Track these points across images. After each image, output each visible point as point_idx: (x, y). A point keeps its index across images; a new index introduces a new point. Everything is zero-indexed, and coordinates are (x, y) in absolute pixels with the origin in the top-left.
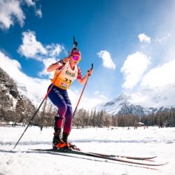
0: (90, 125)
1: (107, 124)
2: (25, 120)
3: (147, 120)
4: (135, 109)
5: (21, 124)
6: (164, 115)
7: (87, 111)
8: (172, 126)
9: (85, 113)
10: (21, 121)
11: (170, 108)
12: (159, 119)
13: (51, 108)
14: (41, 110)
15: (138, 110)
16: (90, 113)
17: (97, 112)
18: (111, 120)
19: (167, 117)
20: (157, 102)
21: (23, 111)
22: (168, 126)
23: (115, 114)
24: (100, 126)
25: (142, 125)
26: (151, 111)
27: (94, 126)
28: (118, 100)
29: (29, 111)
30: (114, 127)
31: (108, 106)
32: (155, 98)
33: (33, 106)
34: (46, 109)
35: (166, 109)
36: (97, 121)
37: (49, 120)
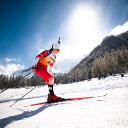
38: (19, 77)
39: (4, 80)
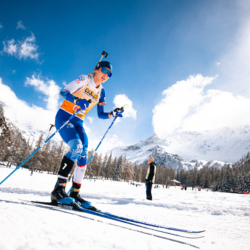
0: (101, 175)
1: (125, 177)
2: (10, 158)
3: (185, 178)
4: (169, 159)
5: (6, 163)
6: (212, 173)
7: (99, 155)
8: (222, 191)
9: (95, 157)
10: (5, 160)
11: (223, 164)
12: (203, 179)
13: (48, 146)
14: (34, 147)
15: (174, 162)
16: (103, 157)
17: (113, 158)
18: (132, 172)
19: (217, 177)
20: (205, 153)
21: (9, 145)
22: (215, 190)
23: (139, 164)
24: (115, 179)
25: (178, 185)
26: (193, 164)
27: (107, 177)
28: (147, 143)
29: (17, 146)
30: (136, 183)
31: (131, 151)
32: (202, 147)
33: (24, 140)
34: (42, 146)
35: (216, 164)
36: (112, 170)
37: (44, 161)
38: (121, 158)
39: (94, 162)
